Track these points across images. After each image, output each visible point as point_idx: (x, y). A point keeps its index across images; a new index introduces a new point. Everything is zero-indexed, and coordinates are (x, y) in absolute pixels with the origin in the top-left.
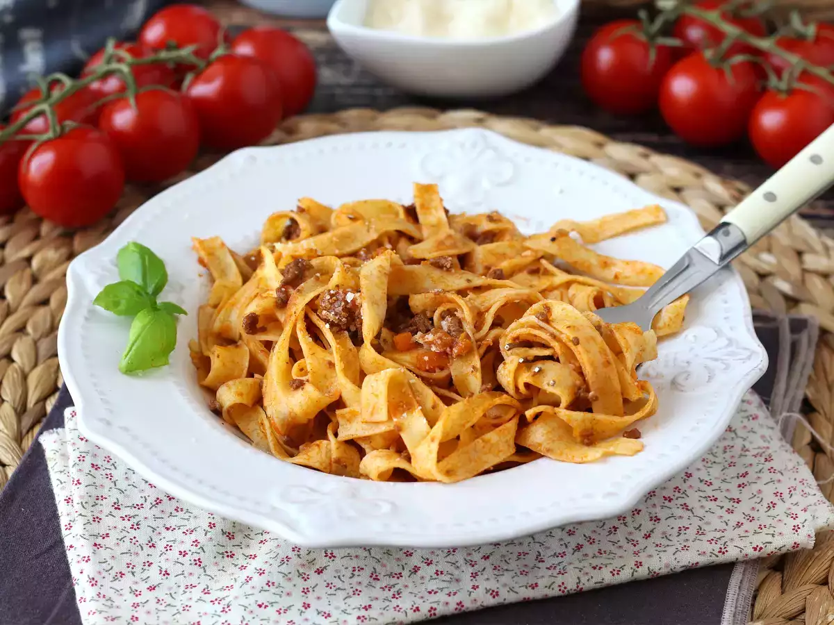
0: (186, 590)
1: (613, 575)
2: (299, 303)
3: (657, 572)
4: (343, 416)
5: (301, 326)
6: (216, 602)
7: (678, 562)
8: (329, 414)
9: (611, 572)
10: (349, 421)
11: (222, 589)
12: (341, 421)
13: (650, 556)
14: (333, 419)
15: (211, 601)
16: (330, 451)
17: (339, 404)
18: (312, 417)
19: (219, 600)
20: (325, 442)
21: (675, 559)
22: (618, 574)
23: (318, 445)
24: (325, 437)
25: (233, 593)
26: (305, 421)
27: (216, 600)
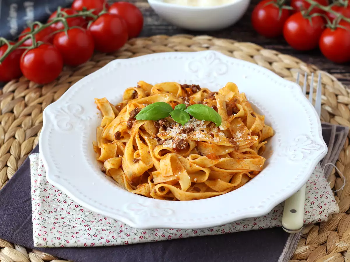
0: (76, 220)
1: (244, 227)
2: (136, 127)
3: (262, 227)
4: (155, 174)
5: (137, 136)
6: (86, 226)
7: (271, 224)
8: (149, 173)
9: (244, 226)
10: (157, 176)
11: (90, 221)
12: (154, 176)
13: (260, 221)
14: (151, 175)
15: (84, 226)
16: (149, 188)
17: (153, 169)
18: (142, 174)
19: (88, 226)
20: (147, 184)
21: (270, 223)
22: (246, 227)
23: (144, 186)
24: (147, 183)
25: (94, 224)
26: (139, 176)
27: (86, 225)
